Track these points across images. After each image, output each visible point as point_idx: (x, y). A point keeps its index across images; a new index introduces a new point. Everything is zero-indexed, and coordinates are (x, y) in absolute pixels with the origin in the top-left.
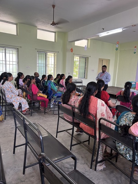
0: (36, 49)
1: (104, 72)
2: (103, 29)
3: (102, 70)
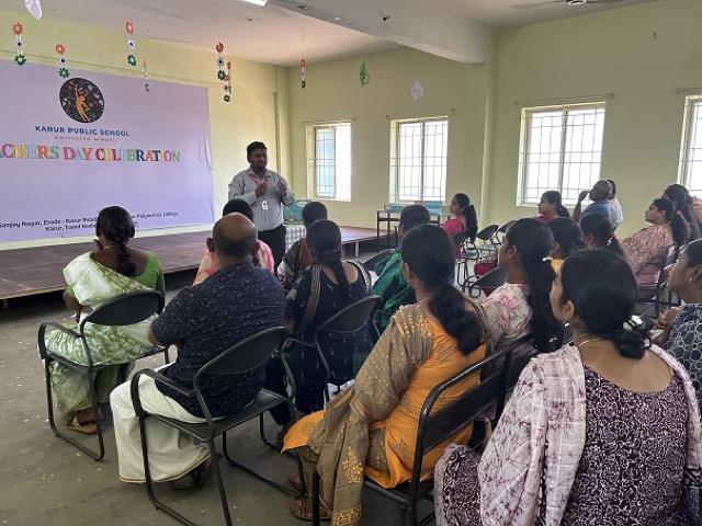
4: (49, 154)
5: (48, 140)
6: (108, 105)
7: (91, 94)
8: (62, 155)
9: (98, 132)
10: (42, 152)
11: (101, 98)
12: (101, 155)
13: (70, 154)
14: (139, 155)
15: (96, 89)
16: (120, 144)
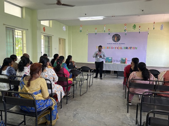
0: (4, 24)
1: (100, 51)
2: (86, 14)
3: (99, 49)
4: (109, 48)
5: (109, 46)
6: (121, 38)
7: (118, 37)
8: (111, 48)
9: (118, 44)
10: (108, 48)
11: (120, 37)
12: (118, 48)
13: (112, 48)
14: (127, 48)
15: (119, 36)
16: (123, 46)
